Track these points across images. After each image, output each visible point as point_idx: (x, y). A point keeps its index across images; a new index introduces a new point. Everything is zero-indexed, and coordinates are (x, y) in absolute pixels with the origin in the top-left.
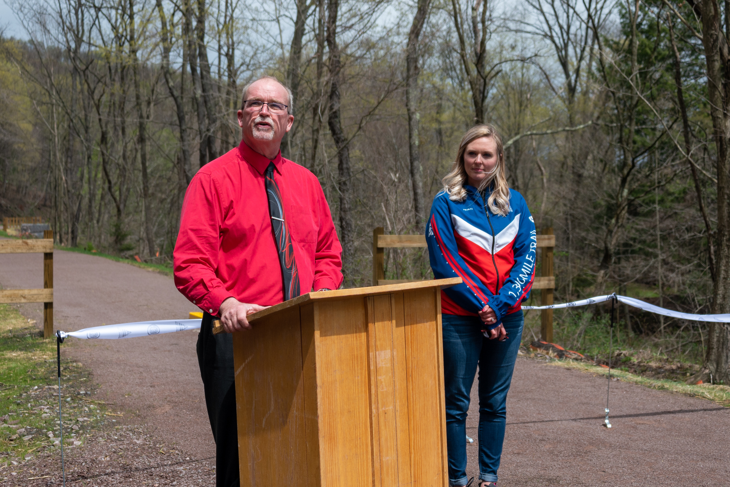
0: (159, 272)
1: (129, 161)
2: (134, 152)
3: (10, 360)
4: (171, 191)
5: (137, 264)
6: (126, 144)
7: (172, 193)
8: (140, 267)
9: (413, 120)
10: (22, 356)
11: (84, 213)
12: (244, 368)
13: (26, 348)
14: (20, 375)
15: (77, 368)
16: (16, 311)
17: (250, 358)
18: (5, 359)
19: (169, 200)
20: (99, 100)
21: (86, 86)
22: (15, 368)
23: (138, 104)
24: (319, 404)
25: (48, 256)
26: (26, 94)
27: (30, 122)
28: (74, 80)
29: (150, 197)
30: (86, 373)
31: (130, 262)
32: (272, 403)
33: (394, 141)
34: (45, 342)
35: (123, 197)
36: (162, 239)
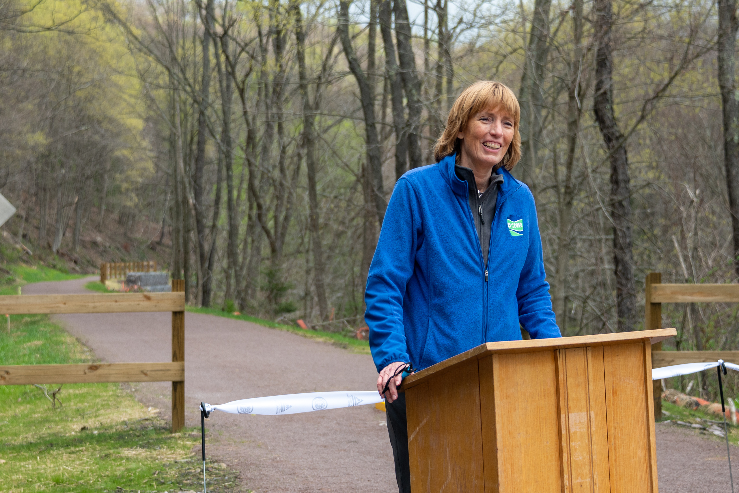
0: (334, 344)
1: (289, 173)
2: (296, 159)
3: (128, 459)
4: (353, 219)
5: (301, 333)
6: (284, 148)
7: (355, 223)
8: (305, 336)
9: (730, 103)
10: (143, 455)
11: (220, 254)
12: (418, 433)
13: (148, 446)
14: (144, 477)
15: (219, 470)
16: (131, 396)
17: (425, 421)
18: (122, 458)
19: (349, 234)
20: (243, 82)
21: (223, 58)
22: (135, 469)
23: (302, 87)
24: (499, 470)
25: (178, 315)
26: (134, 73)
27: (140, 116)
28: (205, 49)
29: (321, 228)
30: (232, 476)
31: (291, 330)
32: (450, 471)
33: (708, 133)
34: (174, 438)
35: (280, 230)
36: (340, 294)
